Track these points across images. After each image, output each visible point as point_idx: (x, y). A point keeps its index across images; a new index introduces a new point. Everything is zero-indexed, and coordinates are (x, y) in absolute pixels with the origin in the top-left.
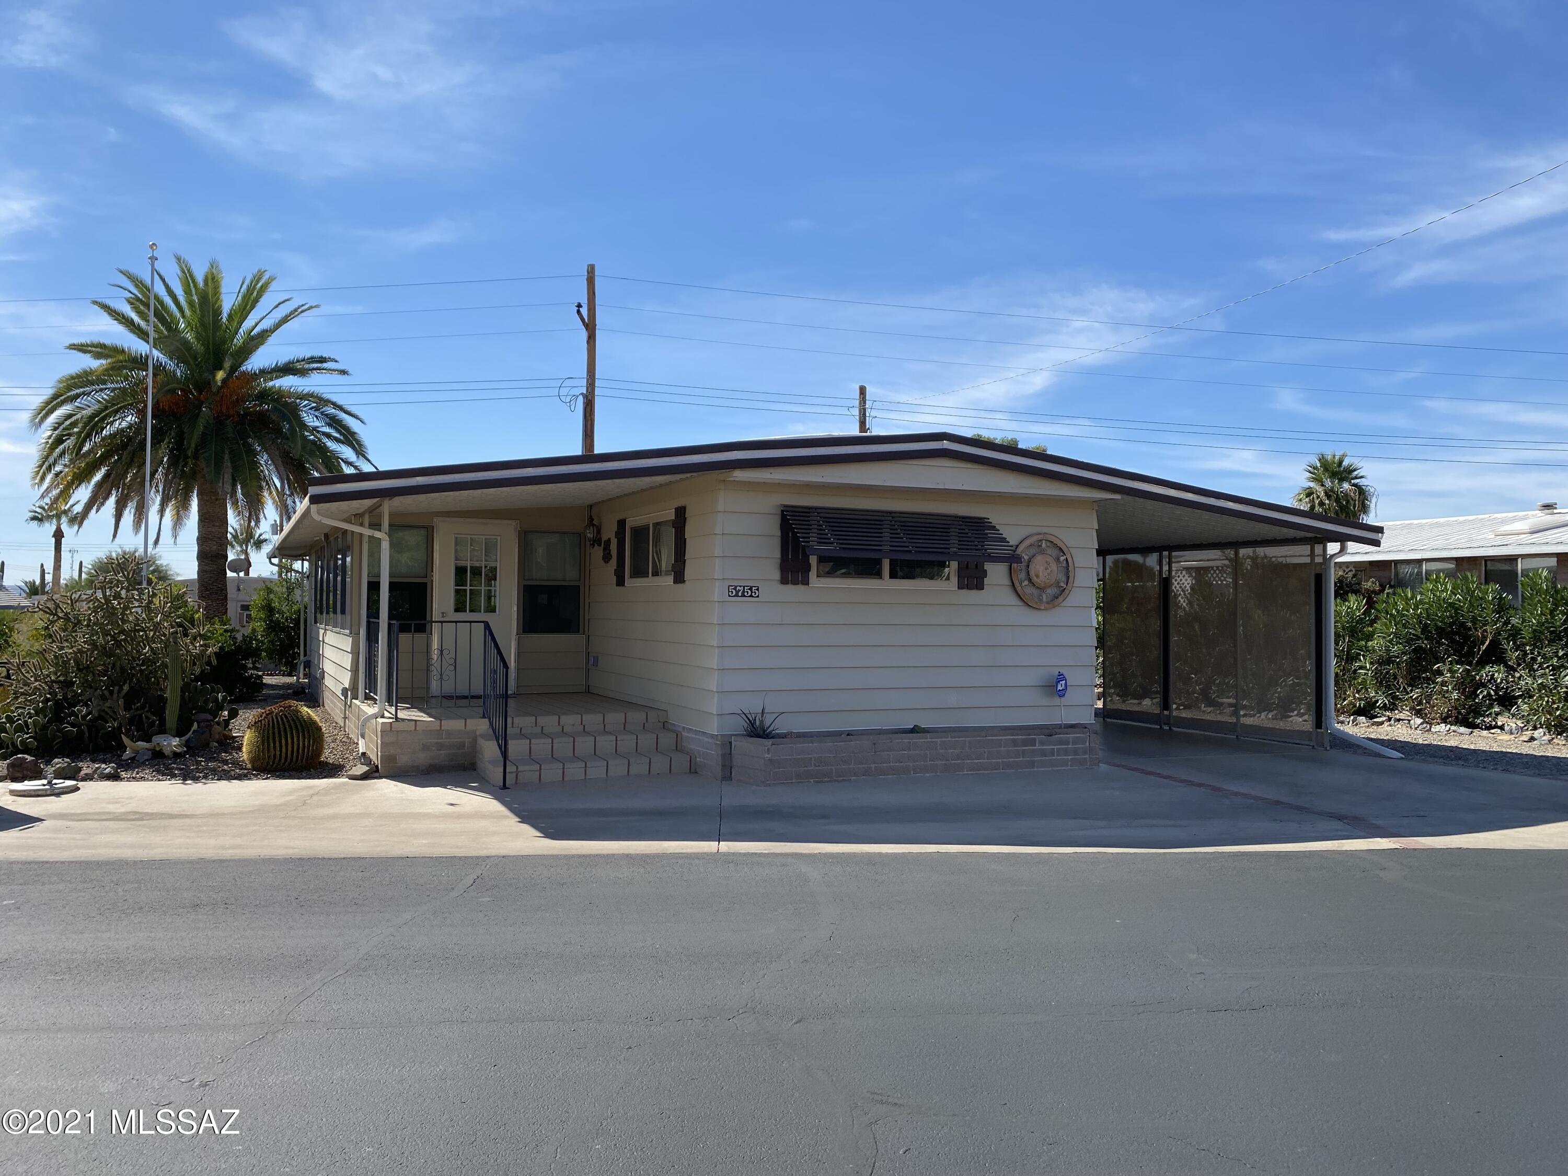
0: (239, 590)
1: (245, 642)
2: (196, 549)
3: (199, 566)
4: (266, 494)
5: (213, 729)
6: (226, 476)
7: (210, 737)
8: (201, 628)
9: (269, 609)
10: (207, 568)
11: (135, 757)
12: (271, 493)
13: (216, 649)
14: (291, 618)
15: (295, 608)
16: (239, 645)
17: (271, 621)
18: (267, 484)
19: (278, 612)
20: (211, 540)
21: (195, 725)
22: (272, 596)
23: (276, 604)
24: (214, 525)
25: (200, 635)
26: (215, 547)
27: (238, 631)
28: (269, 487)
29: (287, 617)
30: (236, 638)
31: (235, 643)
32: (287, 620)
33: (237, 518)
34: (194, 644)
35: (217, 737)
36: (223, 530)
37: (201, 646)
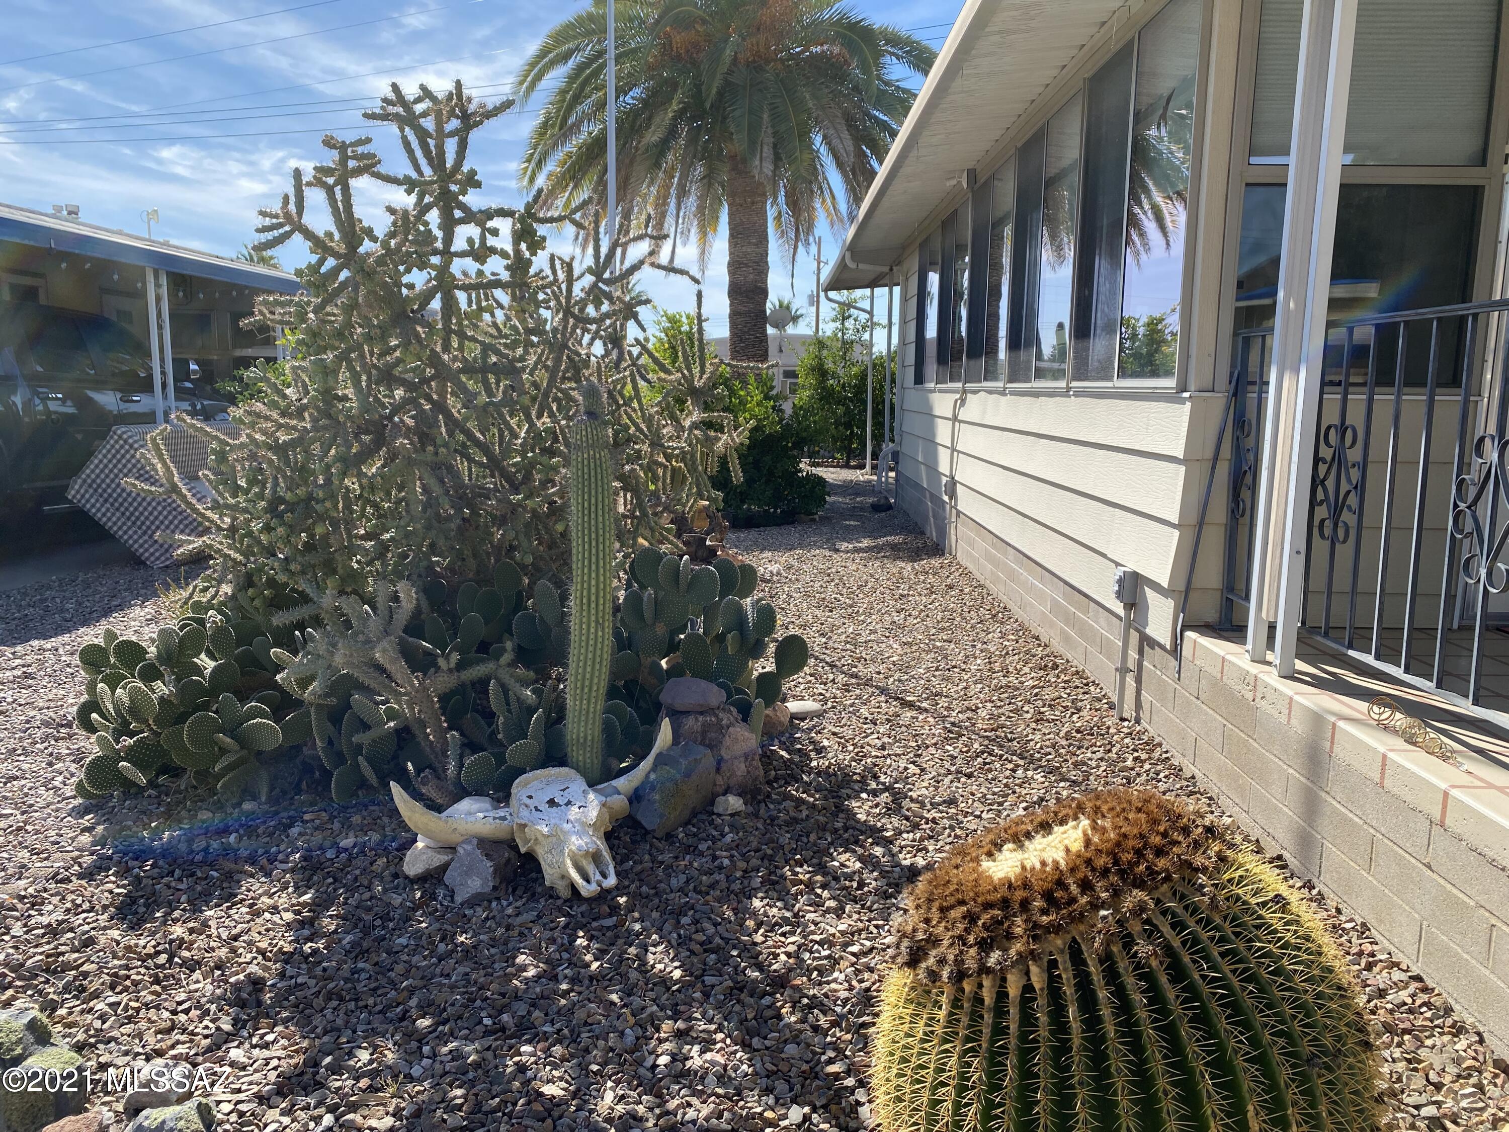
0: (781, 351)
1: (797, 418)
2: (726, 279)
3: (731, 305)
4: (817, 204)
5: (727, 741)
6: (765, 149)
7: (718, 770)
8: (696, 371)
9: (821, 372)
10: (742, 308)
11: (444, 868)
12: (824, 201)
13: (740, 437)
14: (849, 384)
15: (854, 370)
16: (787, 424)
17: (823, 388)
18: (821, 188)
19: (833, 377)
20: (746, 265)
21: (665, 733)
22: (825, 352)
23: (829, 365)
24: (749, 243)
25: (694, 392)
26: (751, 276)
27: (786, 398)
28: (822, 192)
29: (844, 384)
30: (781, 411)
31: (781, 420)
32: (843, 387)
33: (781, 241)
34: (678, 421)
35: (741, 768)
36: (761, 250)
37: (695, 426)
